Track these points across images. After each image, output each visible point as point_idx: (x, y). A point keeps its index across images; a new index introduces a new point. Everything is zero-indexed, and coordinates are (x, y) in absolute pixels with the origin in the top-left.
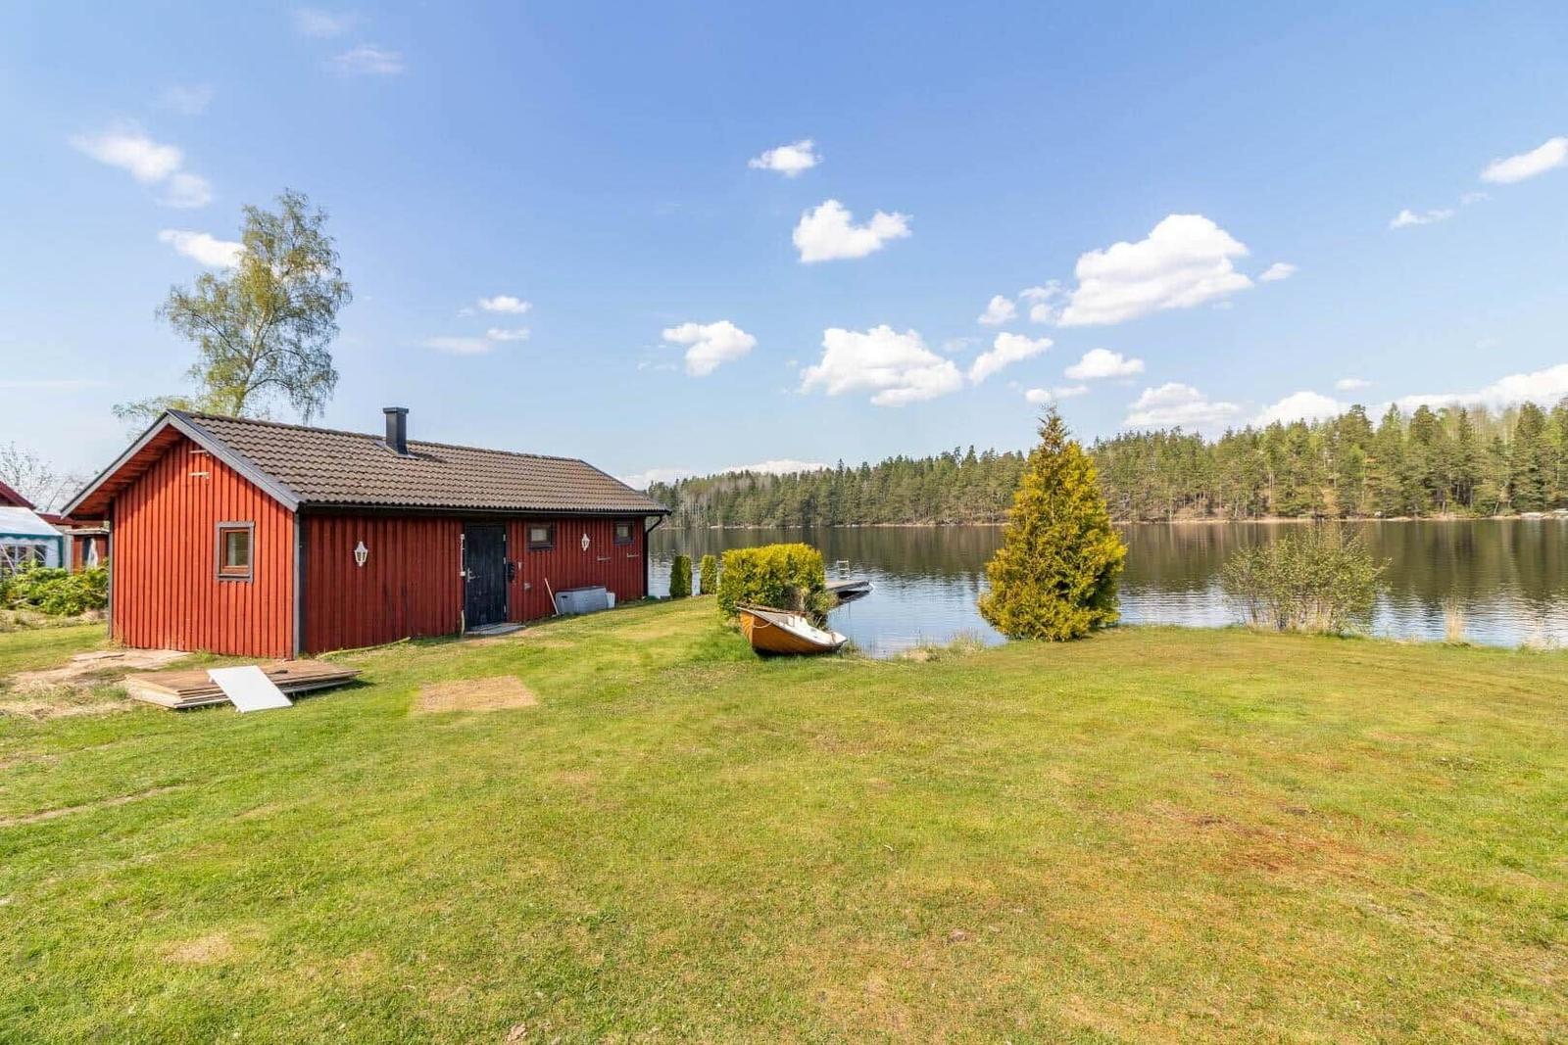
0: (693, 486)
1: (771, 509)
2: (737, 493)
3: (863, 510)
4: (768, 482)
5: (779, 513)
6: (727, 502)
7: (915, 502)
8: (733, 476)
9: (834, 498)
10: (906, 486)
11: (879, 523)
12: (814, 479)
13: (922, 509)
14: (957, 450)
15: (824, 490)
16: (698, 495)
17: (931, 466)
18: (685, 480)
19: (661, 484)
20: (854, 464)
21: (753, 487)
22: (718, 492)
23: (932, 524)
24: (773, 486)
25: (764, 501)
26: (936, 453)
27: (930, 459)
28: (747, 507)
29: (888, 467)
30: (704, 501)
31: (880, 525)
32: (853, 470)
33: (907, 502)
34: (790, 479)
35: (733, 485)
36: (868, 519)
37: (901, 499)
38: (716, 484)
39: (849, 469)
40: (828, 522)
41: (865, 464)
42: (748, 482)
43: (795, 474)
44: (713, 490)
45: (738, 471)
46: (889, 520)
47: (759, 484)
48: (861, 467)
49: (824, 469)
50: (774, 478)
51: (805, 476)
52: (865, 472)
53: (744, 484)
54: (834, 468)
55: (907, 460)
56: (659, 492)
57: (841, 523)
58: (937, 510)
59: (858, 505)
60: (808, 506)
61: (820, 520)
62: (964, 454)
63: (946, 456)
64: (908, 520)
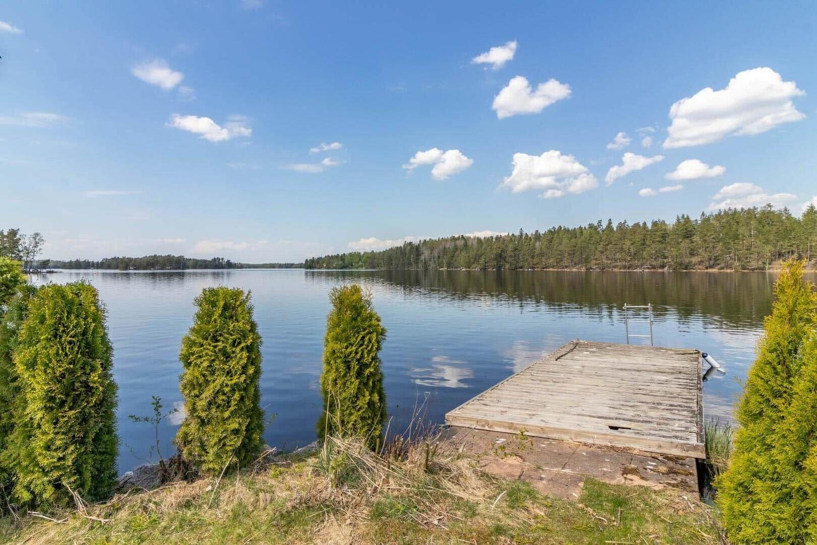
0: (430, 245)
1: (476, 259)
2: (456, 248)
3: (536, 260)
4: (475, 243)
5: (482, 261)
6: (449, 254)
7: (572, 254)
8: (453, 239)
9: (517, 252)
10: (565, 245)
11: (547, 268)
12: (504, 240)
13: (576, 259)
14: (600, 222)
15: (511, 246)
16: (432, 250)
17: (582, 232)
18: (425, 241)
19: (411, 243)
20: (530, 232)
21: (466, 245)
22: (445, 248)
23: (583, 270)
24: (478, 244)
25: (472, 253)
26: (585, 225)
27: (580, 228)
28: (462, 257)
29: (552, 233)
30: (436, 254)
31: (548, 270)
32: (530, 235)
33: (566, 255)
34: (489, 240)
35: (453, 244)
36: (539, 266)
37: (561, 253)
38: (443, 243)
39: (526, 234)
40: (513, 267)
41: (537, 231)
42: (463, 242)
43: (492, 237)
44: (441, 247)
45: (456, 236)
46: (553, 267)
47: (470, 243)
48: (534, 233)
49: (510, 234)
50: (479, 240)
51: (498, 238)
52: (537, 236)
53: (460, 243)
54: (517, 234)
55: (565, 229)
56: (409, 248)
57: (521, 268)
58: (587, 260)
59: (533, 257)
60: (500, 257)
61: (507, 266)
62: (604, 225)
63: (591, 226)
64: (566, 267)
